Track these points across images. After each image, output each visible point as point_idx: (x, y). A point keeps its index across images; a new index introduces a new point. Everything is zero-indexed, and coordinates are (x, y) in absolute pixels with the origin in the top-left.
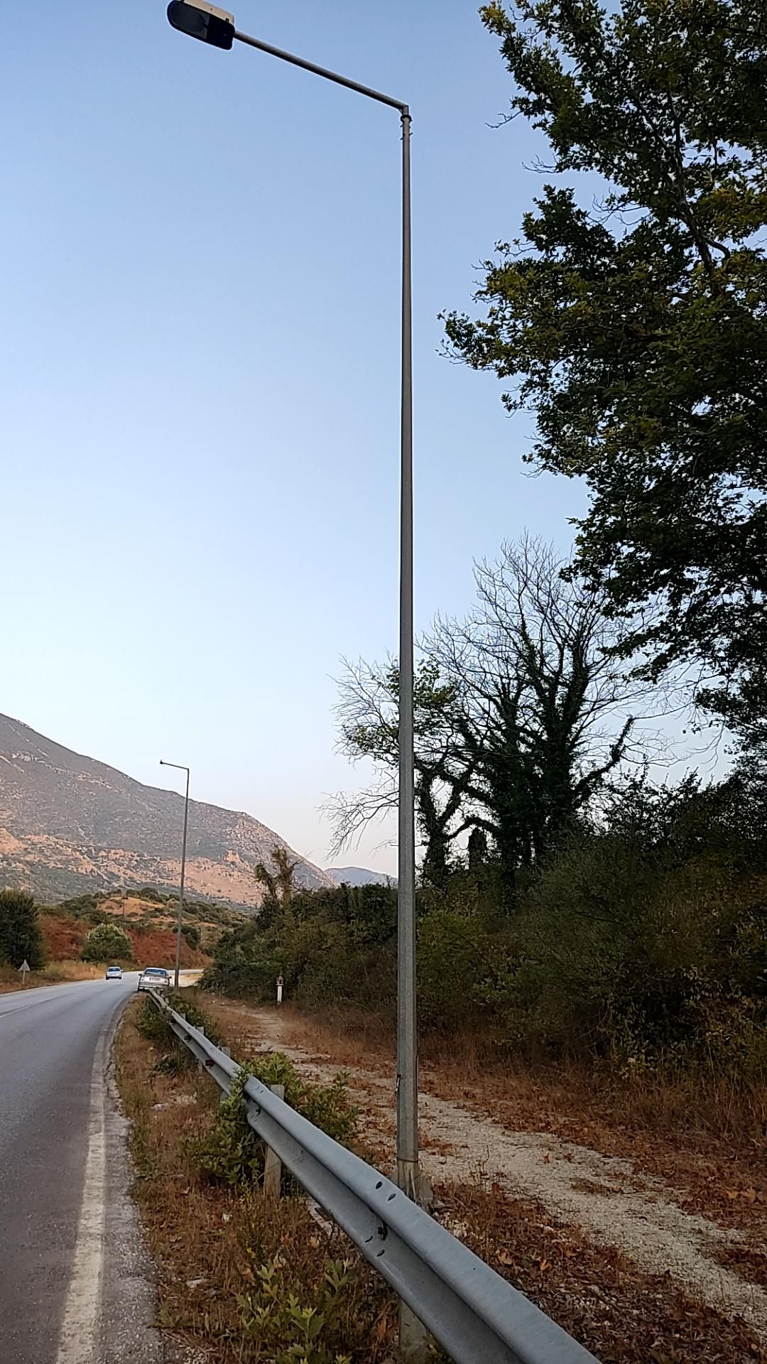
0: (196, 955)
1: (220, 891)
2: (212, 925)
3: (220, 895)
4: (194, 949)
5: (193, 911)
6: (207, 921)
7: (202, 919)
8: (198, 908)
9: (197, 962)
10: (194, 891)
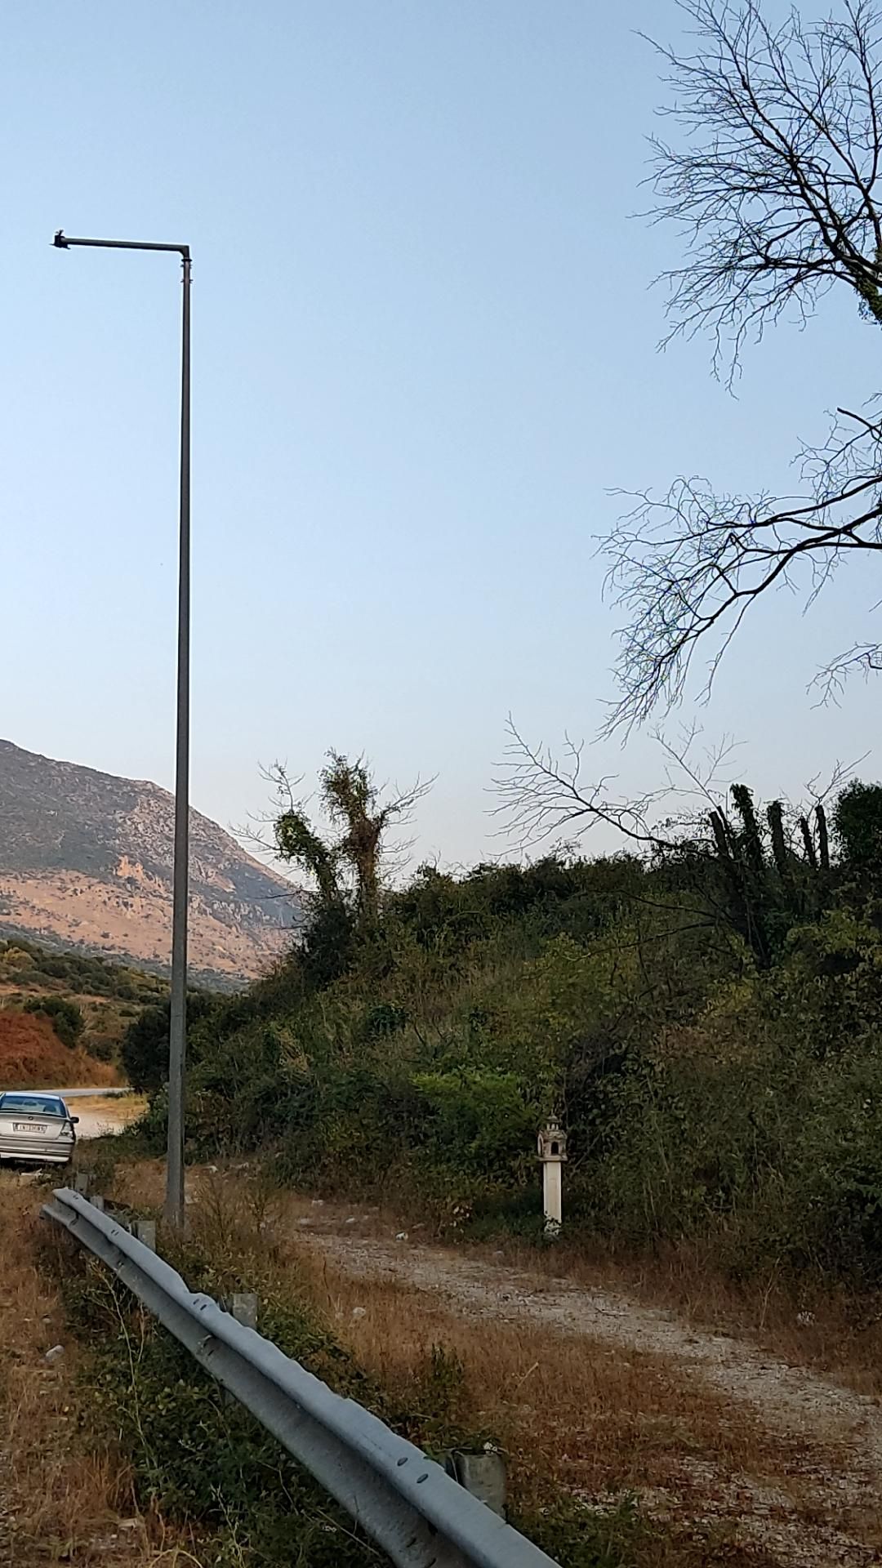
0: (78, 1060)
1: (105, 936)
2: (99, 1000)
3: (108, 943)
4: (72, 1046)
5: (59, 973)
6: (89, 993)
7: (77, 988)
8: (67, 965)
9: (79, 1073)
10: (54, 937)
